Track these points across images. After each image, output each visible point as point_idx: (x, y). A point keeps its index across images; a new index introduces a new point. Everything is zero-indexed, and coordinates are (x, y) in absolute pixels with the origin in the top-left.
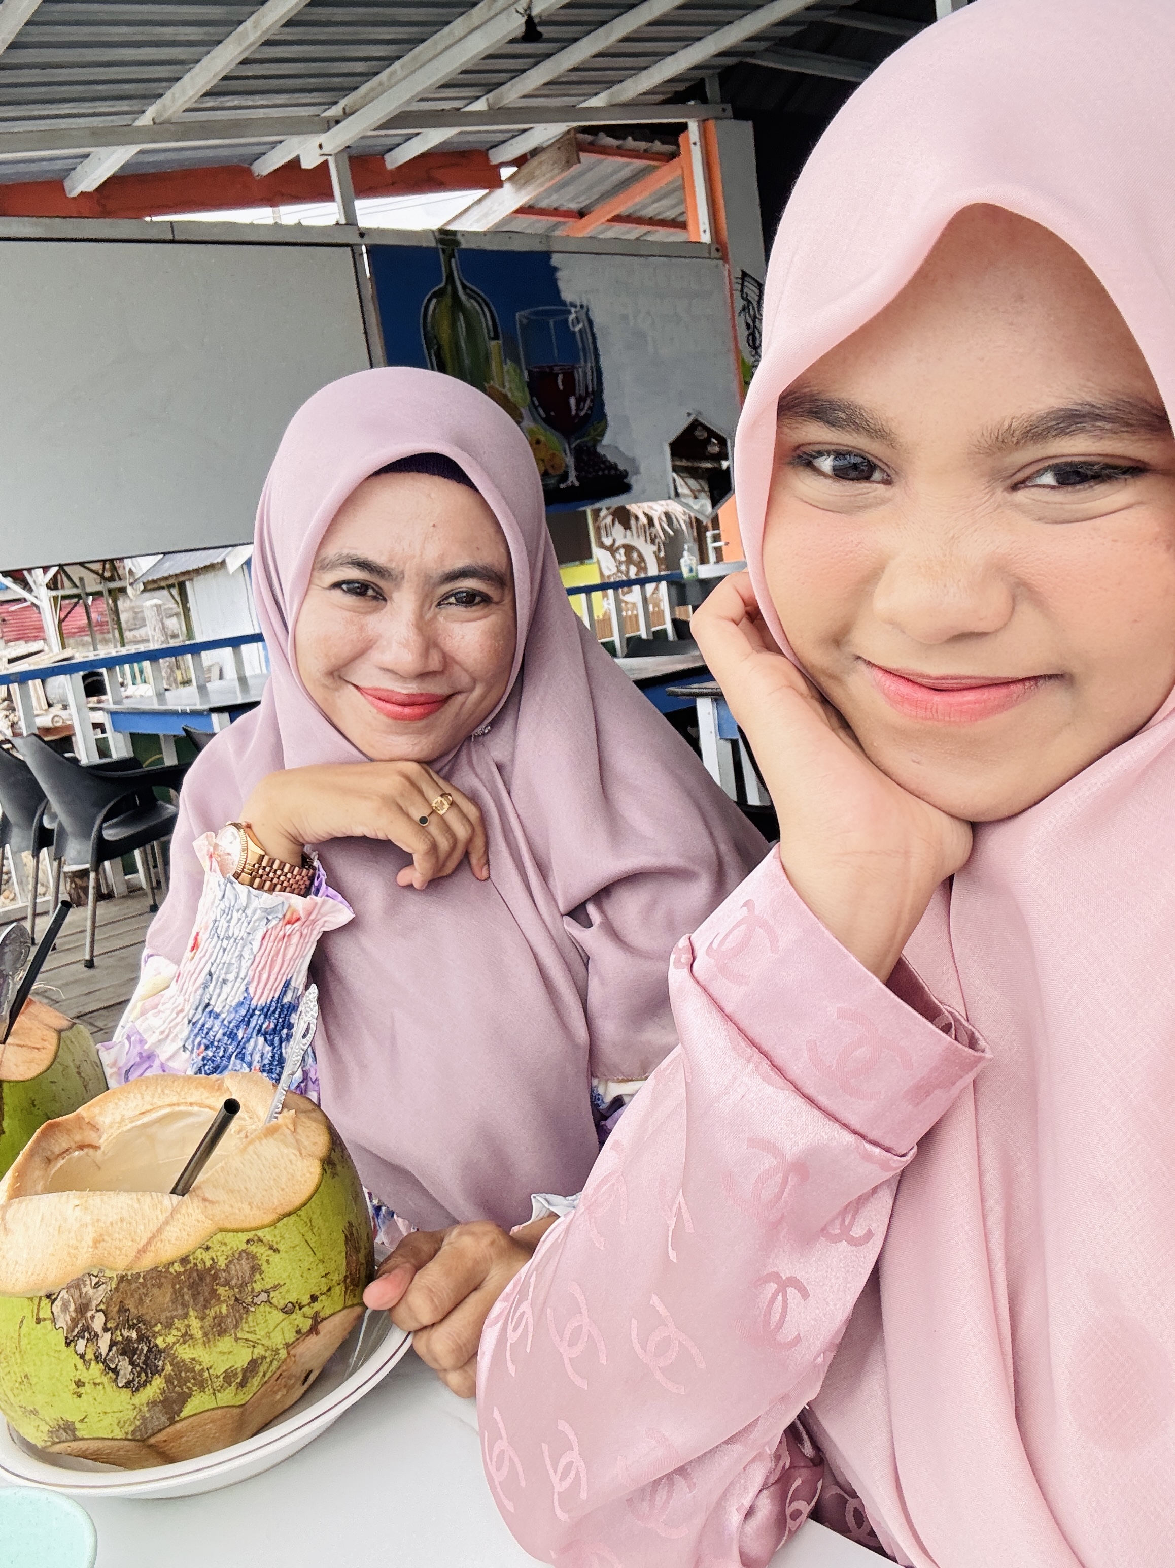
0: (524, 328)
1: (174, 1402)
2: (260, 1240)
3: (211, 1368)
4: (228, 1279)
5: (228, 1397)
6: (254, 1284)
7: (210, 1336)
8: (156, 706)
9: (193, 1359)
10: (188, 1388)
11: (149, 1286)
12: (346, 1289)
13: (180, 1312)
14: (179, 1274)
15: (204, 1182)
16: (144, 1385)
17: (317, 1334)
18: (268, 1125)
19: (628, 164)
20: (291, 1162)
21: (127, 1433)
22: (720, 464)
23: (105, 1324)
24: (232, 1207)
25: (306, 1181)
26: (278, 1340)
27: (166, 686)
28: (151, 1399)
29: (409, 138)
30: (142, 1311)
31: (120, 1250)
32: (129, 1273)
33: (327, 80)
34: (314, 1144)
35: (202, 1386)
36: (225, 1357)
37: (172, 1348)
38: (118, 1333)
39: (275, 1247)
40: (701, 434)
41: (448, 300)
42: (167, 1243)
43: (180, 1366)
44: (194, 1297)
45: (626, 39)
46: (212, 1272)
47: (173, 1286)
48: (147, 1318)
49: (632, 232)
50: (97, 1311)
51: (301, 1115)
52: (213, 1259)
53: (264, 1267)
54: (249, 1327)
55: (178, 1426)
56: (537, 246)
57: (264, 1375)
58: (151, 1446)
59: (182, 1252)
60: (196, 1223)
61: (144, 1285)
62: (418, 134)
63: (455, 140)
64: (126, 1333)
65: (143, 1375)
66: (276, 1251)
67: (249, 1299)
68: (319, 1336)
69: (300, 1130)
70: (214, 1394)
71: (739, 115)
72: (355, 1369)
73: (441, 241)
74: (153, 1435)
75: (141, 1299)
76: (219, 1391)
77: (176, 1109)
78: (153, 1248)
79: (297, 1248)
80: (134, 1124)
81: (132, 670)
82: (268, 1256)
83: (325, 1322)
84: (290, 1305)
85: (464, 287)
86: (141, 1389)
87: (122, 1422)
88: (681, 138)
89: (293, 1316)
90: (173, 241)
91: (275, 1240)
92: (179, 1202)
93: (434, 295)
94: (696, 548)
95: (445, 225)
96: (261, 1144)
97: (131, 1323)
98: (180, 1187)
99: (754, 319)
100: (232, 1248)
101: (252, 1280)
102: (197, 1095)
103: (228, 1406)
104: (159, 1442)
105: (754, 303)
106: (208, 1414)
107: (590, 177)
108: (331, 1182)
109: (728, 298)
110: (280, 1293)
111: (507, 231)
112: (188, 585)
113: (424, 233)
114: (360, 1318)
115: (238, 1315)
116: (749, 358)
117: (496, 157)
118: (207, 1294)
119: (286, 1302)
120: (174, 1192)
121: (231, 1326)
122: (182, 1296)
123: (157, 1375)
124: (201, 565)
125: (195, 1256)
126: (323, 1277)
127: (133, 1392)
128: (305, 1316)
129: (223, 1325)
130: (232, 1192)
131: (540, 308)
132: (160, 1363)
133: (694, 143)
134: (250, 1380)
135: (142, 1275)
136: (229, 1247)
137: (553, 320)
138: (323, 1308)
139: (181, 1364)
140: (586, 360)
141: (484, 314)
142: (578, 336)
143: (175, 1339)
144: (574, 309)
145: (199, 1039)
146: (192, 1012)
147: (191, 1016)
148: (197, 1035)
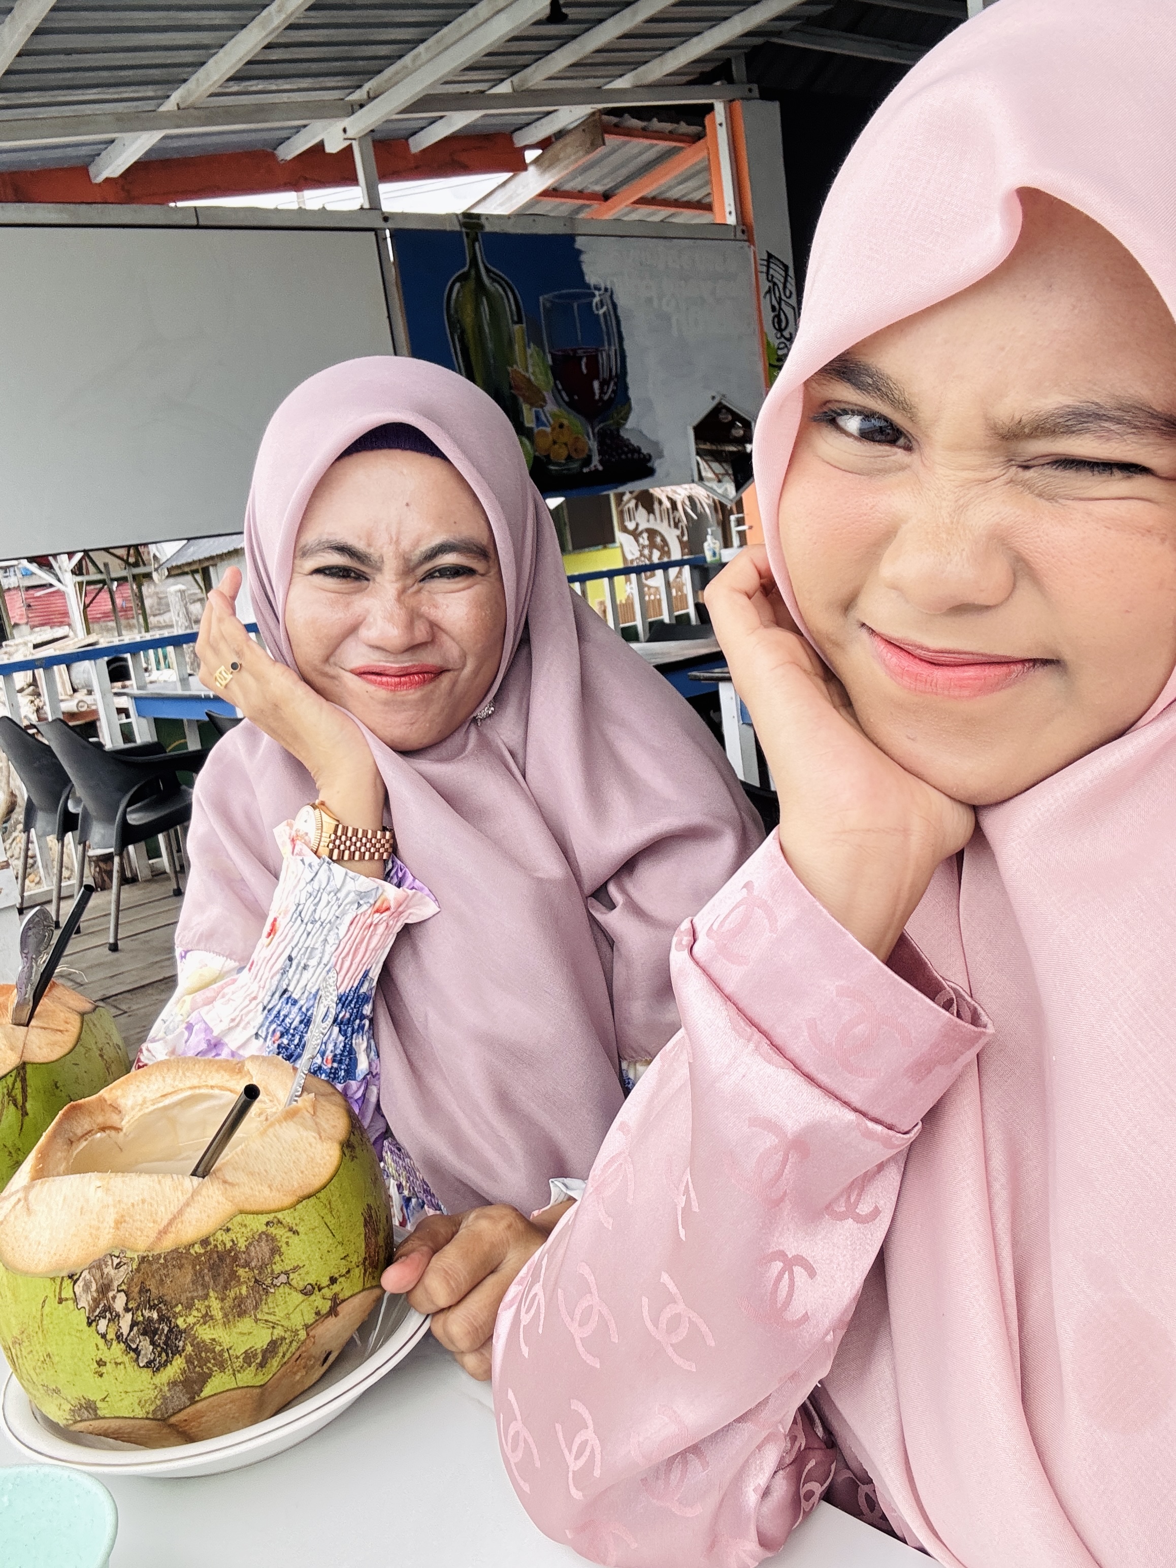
0: (548, 311)
1: (195, 1382)
2: (280, 1222)
3: (230, 1348)
4: (248, 1260)
5: (248, 1377)
6: (274, 1267)
7: (230, 1317)
8: (179, 692)
9: (214, 1340)
10: (208, 1368)
11: (170, 1266)
12: (365, 1271)
13: (200, 1292)
14: (199, 1256)
15: (224, 1164)
16: (164, 1365)
17: (336, 1315)
18: (287, 1108)
19: (652, 146)
20: (311, 1145)
21: (148, 1413)
22: (745, 448)
23: (126, 1304)
24: (252, 1189)
25: (325, 1164)
26: (297, 1321)
27: (189, 672)
28: (172, 1379)
29: (433, 121)
30: (163, 1291)
31: (142, 1231)
32: (150, 1254)
33: (351, 63)
34: (334, 1127)
35: (222, 1367)
36: (246, 1337)
37: (192, 1328)
38: (139, 1313)
39: (295, 1229)
40: (726, 418)
41: (471, 284)
42: (188, 1224)
43: (200, 1347)
44: (215, 1278)
45: (652, 20)
46: (233, 1254)
47: (194, 1267)
48: (167, 1298)
49: (660, 214)
50: (119, 1291)
51: (321, 1099)
52: (233, 1241)
53: (284, 1249)
54: (269, 1308)
55: (199, 1406)
56: (560, 229)
57: (283, 1356)
58: (171, 1426)
59: (203, 1232)
60: (217, 1205)
61: (165, 1266)
62: (441, 117)
63: (480, 123)
64: (147, 1313)
65: (164, 1355)
66: (296, 1233)
67: (269, 1281)
68: (338, 1317)
69: (319, 1112)
70: (234, 1375)
71: (765, 95)
72: (374, 1350)
73: (465, 225)
74: (174, 1414)
75: (162, 1280)
76: (239, 1371)
77: (197, 1091)
78: (174, 1229)
79: (316, 1230)
80: (155, 1107)
81: (156, 655)
82: (287, 1238)
83: (344, 1304)
84: (309, 1287)
85: (488, 271)
86: (162, 1369)
87: (143, 1402)
88: (707, 119)
89: (313, 1297)
90: (198, 227)
91: (294, 1222)
92: (199, 1184)
93: (458, 279)
94: (719, 532)
95: (469, 209)
96: (281, 1127)
97: (152, 1304)
98: (200, 1169)
99: (780, 301)
100: (252, 1229)
101: (272, 1263)
102: (218, 1078)
103: (248, 1387)
104: (180, 1421)
105: (781, 286)
106: (228, 1394)
107: (615, 159)
108: (351, 1165)
109: (753, 280)
110: (300, 1275)
111: (531, 214)
112: (212, 571)
113: (448, 217)
114: (379, 1299)
115: (257, 1296)
116: (775, 341)
117: (520, 140)
118: (227, 1276)
119: (306, 1284)
120: (194, 1174)
121: (251, 1307)
122: (203, 1277)
123: (178, 1356)
124: (225, 550)
125: (215, 1237)
126: (342, 1259)
127: (154, 1372)
128: (324, 1298)
129: (243, 1306)
130: (252, 1174)
131: (566, 291)
132: (181, 1344)
133: (720, 124)
134: (269, 1360)
135: (163, 1256)
136: (249, 1229)
137: (576, 305)
138: (342, 1290)
139: (202, 1345)
140: (610, 344)
141: (508, 299)
142: (602, 319)
143: (195, 1320)
144: (598, 293)
145: (274, 1026)
146: (268, 998)
147: (265, 1003)
148: (272, 1022)
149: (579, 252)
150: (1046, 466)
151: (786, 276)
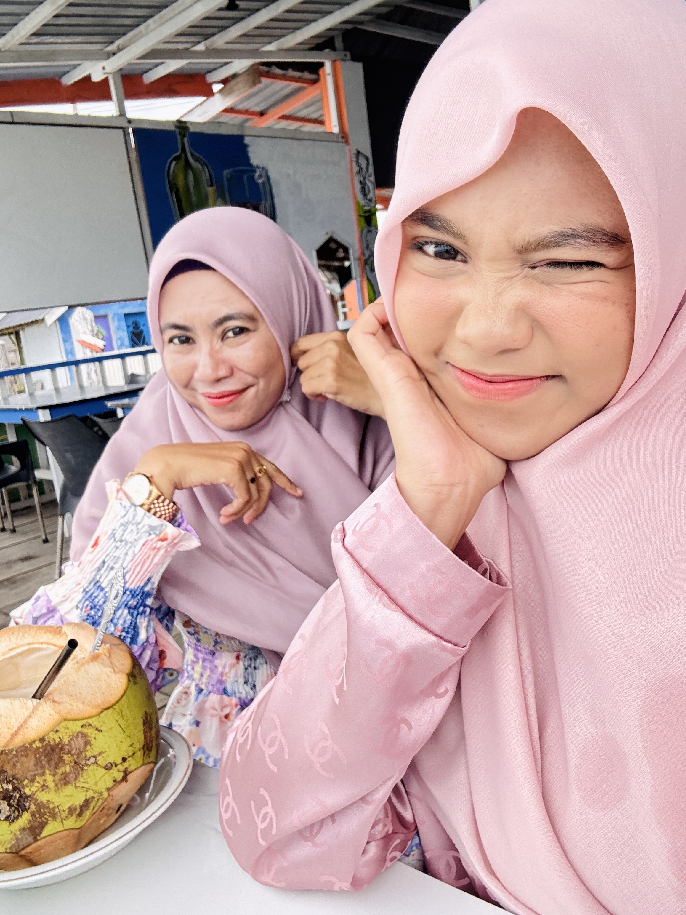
0: (228, 180)
1: (36, 828)
2: (90, 725)
3: (60, 805)
4: (70, 749)
5: (71, 823)
6: (87, 753)
7: (59, 786)
9: (49, 801)
10: (46, 819)
11: (20, 756)
12: (144, 753)
13: (40, 771)
14: (39, 748)
15: (54, 690)
16: (17, 818)
17: (126, 782)
18: (92, 654)
19: (287, 86)
20: (108, 676)
21: (6, 849)
22: (343, 264)
24: (71, 705)
25: (118, 688)
26: (102, 787)
27: (9, 394)
28: (22, 827)
29: (157, 65)
30: (15, 772)
31: (1, 734)
32: (7, 749)
33: (108, 28)
34: (122, 664)
35: (54, 817)
36: (68, 799)
37: (34, 794)
39: (100, 728)
40: (333, 246)
41: (182, 162)
42: (30, 729)
43: (40, 806)
44: (49, 762)
45: (288, 11)
46: (60, 746)
47: (35, 756)
48: (18, 776)
49: (293, 125)
51: (114, 647)
52: (60, 738)
53: (93, 741)
54: (84, 779)
55: (39, 843)
56: (236, 132)
57: (94, 808)
58: (22, 856)
59: (40, 734)
60: (49, 716)
61: (16, 756)
62: (162, 63)
63: (186, 67)
64: (5, 786)
65: (16, 812)
66: (100, 731)
67: (84, 762)
68: (128, 783)
69: (113, 656)
70: (62, 822)
71: (354, 58)
72: (150, 802)
73: (177, 127)
74: (23, 849)
75: (14, 765)
76: (65, 820)
77: (32, 646)
78: (22, 733)
79: (114, 729)
80: (5, 657)
82: (95, 734)
83: (131, 774)
84: (109, 765)
85: (192, 155)
86: (15, 821)
87: (3, 842)
88: (321, 72)
89: (112, 771)
90: (13, 123)
91: (99, 724)
92: (37, 703)
93: (174, 159)
95: (181, 117)
96: (89, 666)
97: (8, 780)
98: (38, 694)
99: (364, 178)
100: (72, 730)
101: (85, 750)
102: (46, 637)
103: (71, 829)
104: (27, 853)
105: (364, 169)
106: (58, 834)
107: (268, 92)
108: (134, 687)
109: (349, 164)
110: (103, 757)
111: (218, 123)
112: (21, 333)
113: (167, 122)
114: (152, 771)
115: (76, 772)
116: (362, 202)
117: (210, 78)
118: (56, 760)
119: (107, 762)
120: (34, 697)
121: (72, 779)
122: (41, 762)
123: (26, 812)
124: (30, 321)
125: (48, 736)
126: (130, 746)
127: (10, 823)
128: (119, 771)
129: (67, 779)
130: (71, 696)
131: (239, 168)
132: (27, 804)
133: (329, 74)
134: (84, 812)
135: (15, 749)
136: (70, 730)
137: (245, 177)
138: (130, 765)
139: (41, 804)
140: (266, 200)
141: (204, 171)
142: (261, 186)
143: (37, 789)
144: (258, 170)
145: (87, 602)
146: (87, 585)
147: (85, 587)
148: (87, 600)
149: (246, 146)
150: (545, 266)
151: (368, 164)
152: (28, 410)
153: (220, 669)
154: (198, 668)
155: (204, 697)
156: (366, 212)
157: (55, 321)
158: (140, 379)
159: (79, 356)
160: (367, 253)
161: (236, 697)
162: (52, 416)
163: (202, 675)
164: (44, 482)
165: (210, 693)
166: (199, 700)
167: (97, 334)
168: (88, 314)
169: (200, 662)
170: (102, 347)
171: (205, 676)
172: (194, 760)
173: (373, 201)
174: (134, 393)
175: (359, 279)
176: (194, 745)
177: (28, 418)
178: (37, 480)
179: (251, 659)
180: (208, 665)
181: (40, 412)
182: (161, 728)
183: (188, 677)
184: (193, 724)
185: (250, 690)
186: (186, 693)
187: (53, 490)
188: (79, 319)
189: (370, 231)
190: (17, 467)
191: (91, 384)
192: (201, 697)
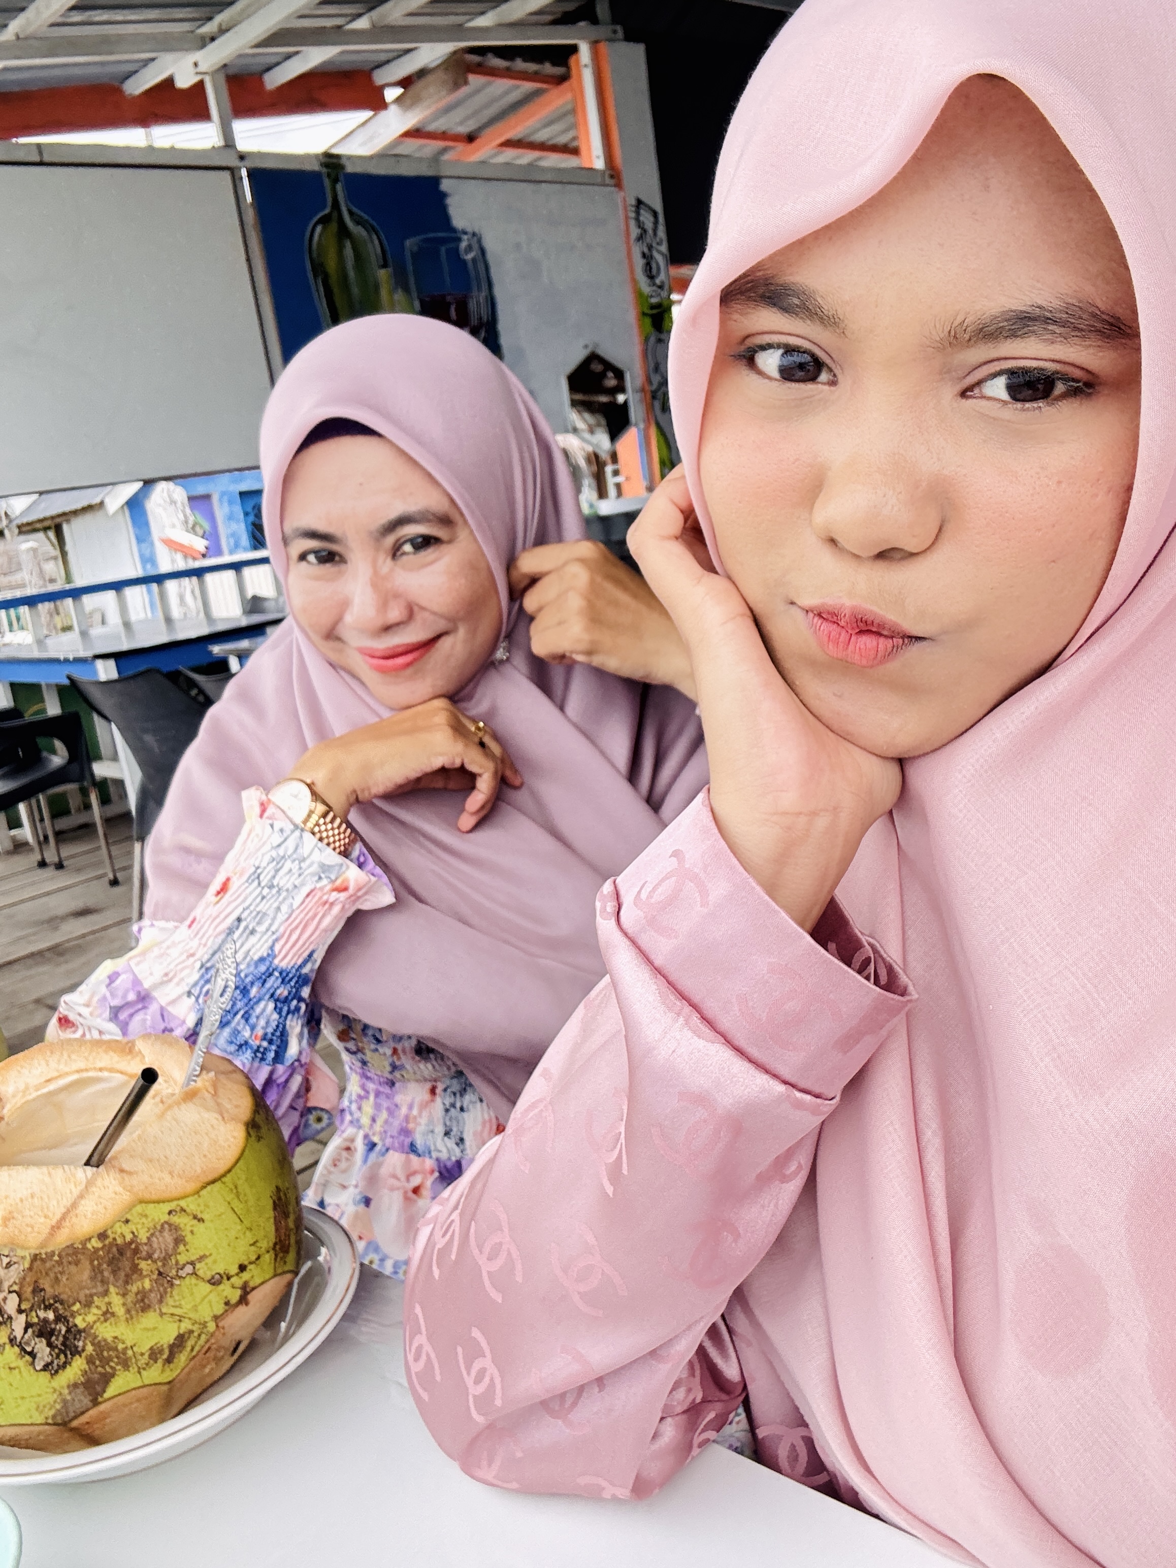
0: (415, 256)
1: (98, 1383)
2: (183, 1210)
3: (135, 1345)
4: (151, 1252)
5: (156, 1374)
6: (179, 1257)
7: (133, 1312)
8: (36, 654)
9: (116, 1338)
10: (111, 1367)
11: (65, 1263)
12: (276, 1256)
13: (100, 1289)
14: (96, 1250)
15: (120, 1152)
16: (64, 1366)
17: (247, 1304)
18: (186, 1089)
19: (518, 87)
20: (212, 1126)
21: (47, 1418)
22: (615, 399)
23: (19, 1306)
24: (151, 1176)
25: (229, 1146)
26: (206, 1313)
27: (46, 633)
28: (72, 1382)
29: (288, 57)
30: (58, 1290)
31: (32, 1227)
32: (43, 1251)
34: (237, 1106)
35: (126, 1365)
36: (150, 1334)
37: (92, 1327)
38: (34, 1314)
39: (199, 1216)
40: (597, 367)
41: (334, 227)
42: (83, 1217)
43: (100, 1346)
44: (114, 1272)
46: (133, 1246)
47: (92, 1262)
48: (63, 1297)
49: (526, 157)
50: (10, 1292)
51: (222, 1078)
52: (133, 1233)
53: (189, 1238)
54: (175, 1301)
55: (102, 1407)
56: (425, 171)
57: (192, 1350)
58: (73, 1430)
59: (99, 1228)
60: (113, 1195)
61: (60, 1263)
62: (297, 53)
63: (338, 59)
64: (42, 1314)
65: (62, 1356)
66: (201, 1220)
67: (174, 1272)
68: (250, 1306)
69: (221, 1091)
70: (139, 1373)
71: (630, 37)
72: (287, 1338)
73: (326, 165)
74: (75, 1417)
75: (57, 1279)
76: (144, 1369)
77: (85, 1075)
78: (68, 1224)
79: (223, 1216)
80: (39, 1093)
81: (8, 616)
82: (192, 1226)
83: (254, 1293)
84: (217, 1277)
85: (351, 213)
86: (60, 1371)
87: (41, 1408)
88: (572, 61)
89: (221, 1287)
90: (41, 164)
91: (199, 1209)
92: (93, 1174)
93: (321, 221)
94: (594, 483)
95: (330, 148)
96: (179, 1109)
97: (47, 1303)
98: (95, 1159)
99: (650, 247)
100: (153, 1220)
101: (176, 1252)
102: (107, 1059)
103: (155, 1384)
104: (81, 1424)
105: (650, 232)
106: (134, 1393)
107: (480, 99)
108: (257, 1146)
109: (622, 226)
110: (207, 1264)
111: (396, 155)
112: (65, 527)
113: (307, 157)
114: (290, 1285)
115: (161, 1289)
116: (646, 288)
117: (380, 77)
118: (128, 1269)
119: (213, 1273)
120: (87, 1163)
121: (155, 1301)
122: (102, 1272)
123: (77, 1356)
124: (79, 506)
125: (114, 1230)
126: (251, 1245)
127: (52, 1375)
128: (233, 1287)
129: (146, 1301)
130: (151, 1161)
131: (431, 235)
132: (80, 1344)
133: (586, 66)
134: (177, 1356)
135: (57, 1253)
136: (150, 1219)
137: (443, 249)
138: (252, 1277)
139: (103, 1343)
140: (479, 289)
141: (372, 242)
142: (470, 265)
143: (95, 1318)
144: (465, 237)
146: (207, 957)
147: (204, 960)
148: (207, 982)
149: (444, 195)
151: (656, 222)
152: (78, 661)
153: (404, 1110)
154: (368, 1107)
155: (377, 1157)
156: (653, 307)
157: (122, 507)
158: (267, 605)
159: (165, 567)
160: (656, 379)
161: (431, 1157)
162: (119, 673)
163: (374, 1120)
164: (109, 781)
165: (387, 1150)
166: (369, 1162)
167: (193, 528)
168: (179, 493)
169: (372, 1097)
170: (202, 550)
171: (380, 1122)
172: (362, 1265)
173: (666, 287)
174: (256, 630)
175: (642, 426)
176: (360, 1238)
177: (81, 674)
178: (97, 778)
179: (455, 1094)
180: (385, 1104)
181: (100, 664)
182: (304, 1210)
183: (351, 1122)
184: (359, 1202)
185: (455, 1147)
186: (348, 1149)
187: (124, 795)
188: (162, 502)
189: (660, 341)
190: (63, 758)
191: (185, 614)
192: (373, 1156)
